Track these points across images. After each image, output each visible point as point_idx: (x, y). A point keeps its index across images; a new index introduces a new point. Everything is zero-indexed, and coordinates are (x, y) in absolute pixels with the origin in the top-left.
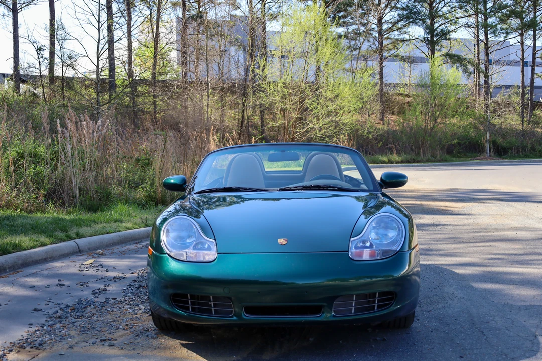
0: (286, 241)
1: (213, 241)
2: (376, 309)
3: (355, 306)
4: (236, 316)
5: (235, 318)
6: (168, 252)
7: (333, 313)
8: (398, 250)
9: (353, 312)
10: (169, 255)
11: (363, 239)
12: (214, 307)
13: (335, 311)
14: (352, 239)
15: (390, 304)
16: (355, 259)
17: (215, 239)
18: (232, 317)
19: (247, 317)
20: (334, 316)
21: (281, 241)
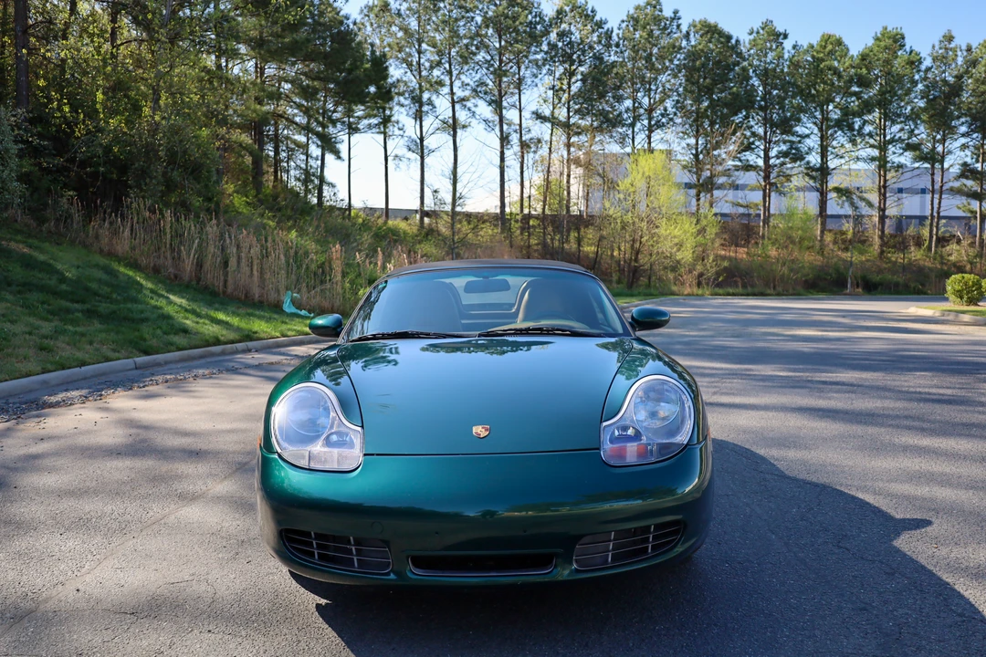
0: (486, 430)
1: (359, 429)
2: (650, 551)
3: (613, 549)
4: (395, 573)
5: (392, 576)
6: (279, 451)
7: (575, 566)
8: (685, 443)
9: (610, 559)
10: (280, 456)
11: (622, 423)
12: (357, 555)
13: (576, 561)
14: (605, 424)
15: (674, 540)
16: (612, 463)
17: (362, 427)
18: (388, 574)
19: (415, 574)
20: (577, 571)
21: (479, 430)
